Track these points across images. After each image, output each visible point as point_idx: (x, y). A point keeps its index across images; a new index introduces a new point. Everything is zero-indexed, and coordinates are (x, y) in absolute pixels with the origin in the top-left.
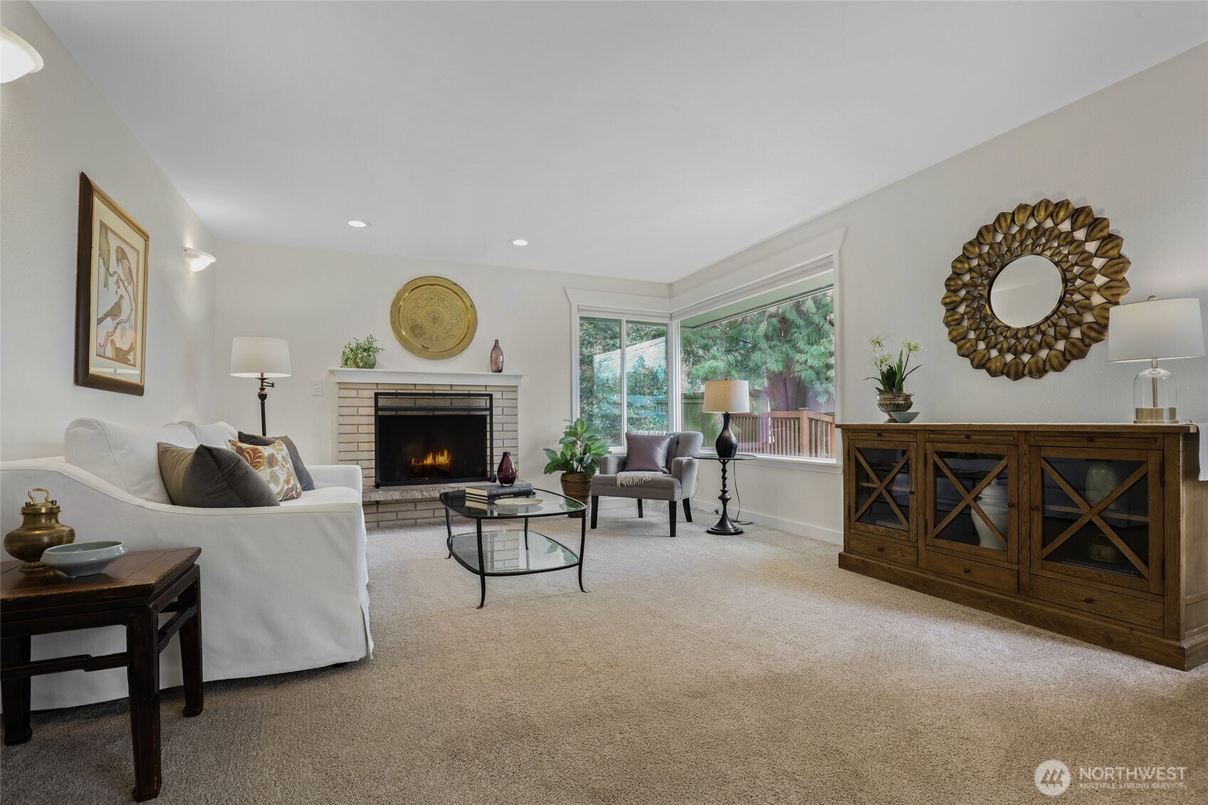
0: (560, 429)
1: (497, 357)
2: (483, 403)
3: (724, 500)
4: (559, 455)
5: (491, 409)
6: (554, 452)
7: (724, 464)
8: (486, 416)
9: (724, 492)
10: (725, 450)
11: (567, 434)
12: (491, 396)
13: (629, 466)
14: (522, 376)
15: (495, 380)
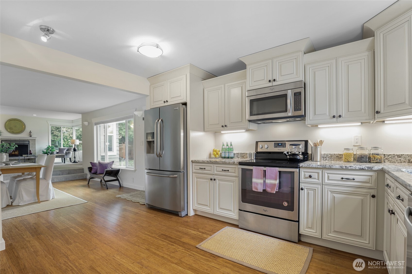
0: (46, 147)
1: (31, 134)
2: (27, 142)
3: (75, 158)
4: (45, 152)
5: (29, 143)
6: (44, 151)
7: (75, 152)
8: (28, 145)
9: (75, 157)
10: (75, 150)
11: (47, 148)
12: (29, 141)
13: (58, 153)
14: (36, 137)
15: (30, 138)
